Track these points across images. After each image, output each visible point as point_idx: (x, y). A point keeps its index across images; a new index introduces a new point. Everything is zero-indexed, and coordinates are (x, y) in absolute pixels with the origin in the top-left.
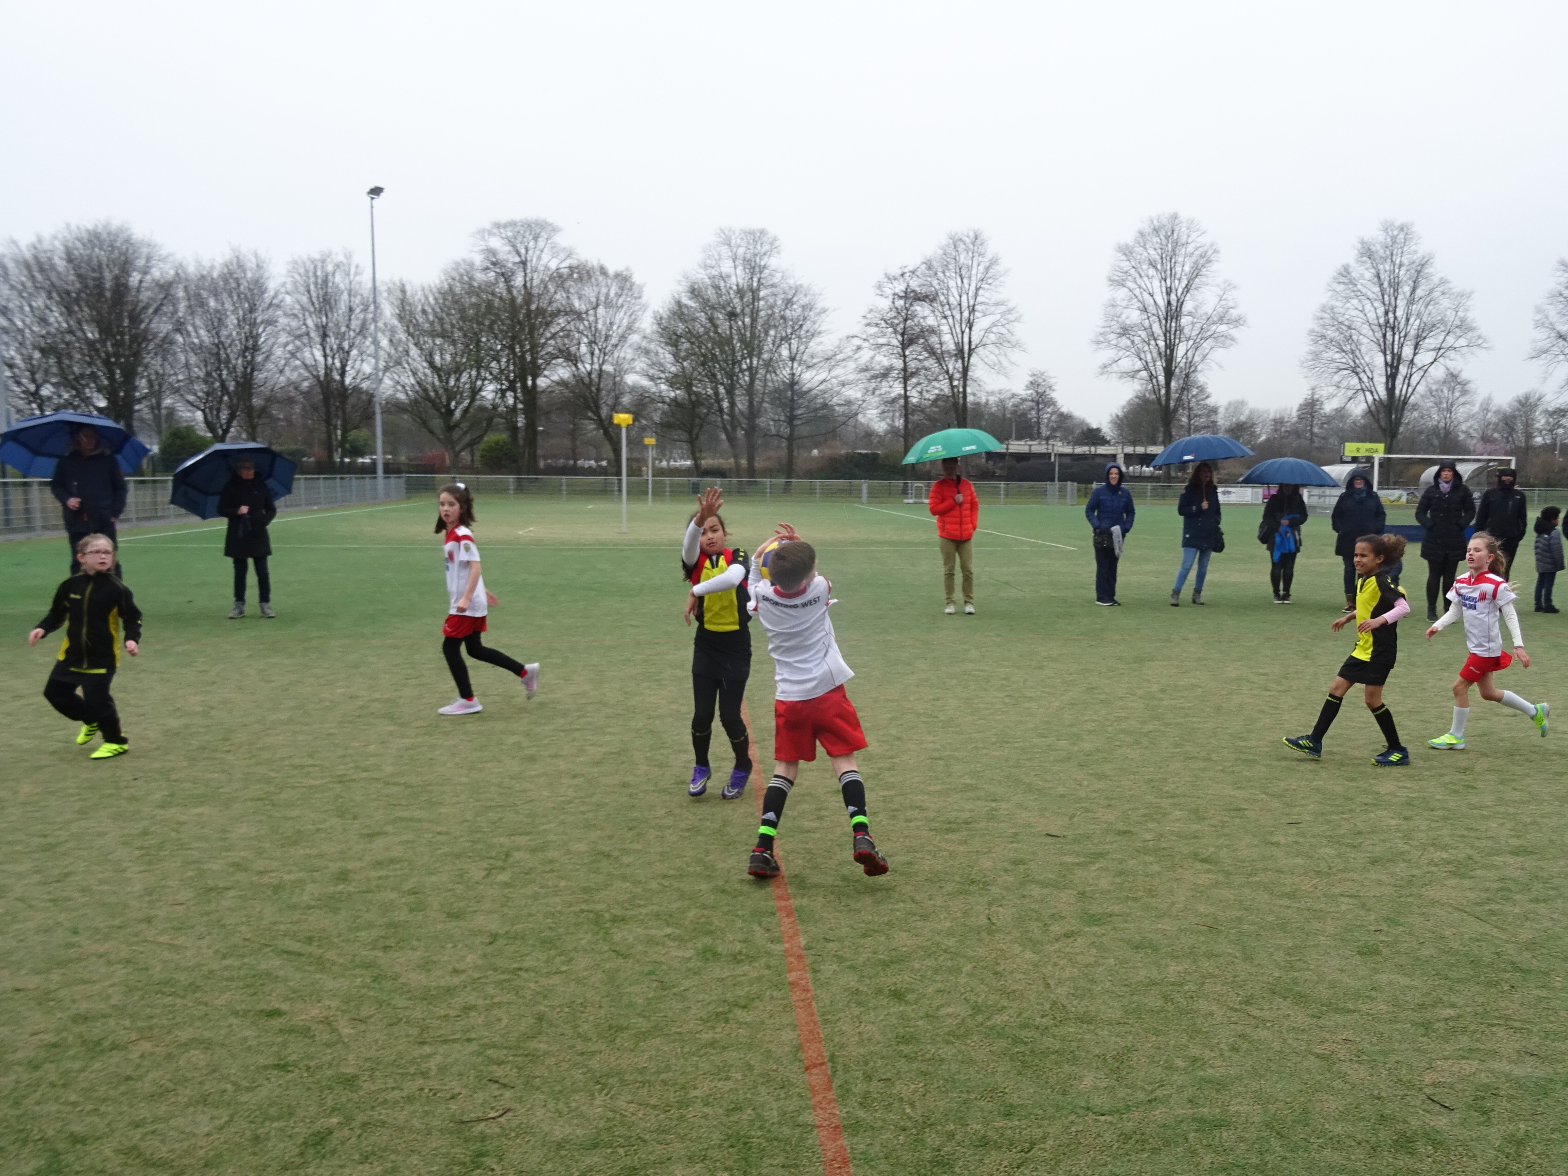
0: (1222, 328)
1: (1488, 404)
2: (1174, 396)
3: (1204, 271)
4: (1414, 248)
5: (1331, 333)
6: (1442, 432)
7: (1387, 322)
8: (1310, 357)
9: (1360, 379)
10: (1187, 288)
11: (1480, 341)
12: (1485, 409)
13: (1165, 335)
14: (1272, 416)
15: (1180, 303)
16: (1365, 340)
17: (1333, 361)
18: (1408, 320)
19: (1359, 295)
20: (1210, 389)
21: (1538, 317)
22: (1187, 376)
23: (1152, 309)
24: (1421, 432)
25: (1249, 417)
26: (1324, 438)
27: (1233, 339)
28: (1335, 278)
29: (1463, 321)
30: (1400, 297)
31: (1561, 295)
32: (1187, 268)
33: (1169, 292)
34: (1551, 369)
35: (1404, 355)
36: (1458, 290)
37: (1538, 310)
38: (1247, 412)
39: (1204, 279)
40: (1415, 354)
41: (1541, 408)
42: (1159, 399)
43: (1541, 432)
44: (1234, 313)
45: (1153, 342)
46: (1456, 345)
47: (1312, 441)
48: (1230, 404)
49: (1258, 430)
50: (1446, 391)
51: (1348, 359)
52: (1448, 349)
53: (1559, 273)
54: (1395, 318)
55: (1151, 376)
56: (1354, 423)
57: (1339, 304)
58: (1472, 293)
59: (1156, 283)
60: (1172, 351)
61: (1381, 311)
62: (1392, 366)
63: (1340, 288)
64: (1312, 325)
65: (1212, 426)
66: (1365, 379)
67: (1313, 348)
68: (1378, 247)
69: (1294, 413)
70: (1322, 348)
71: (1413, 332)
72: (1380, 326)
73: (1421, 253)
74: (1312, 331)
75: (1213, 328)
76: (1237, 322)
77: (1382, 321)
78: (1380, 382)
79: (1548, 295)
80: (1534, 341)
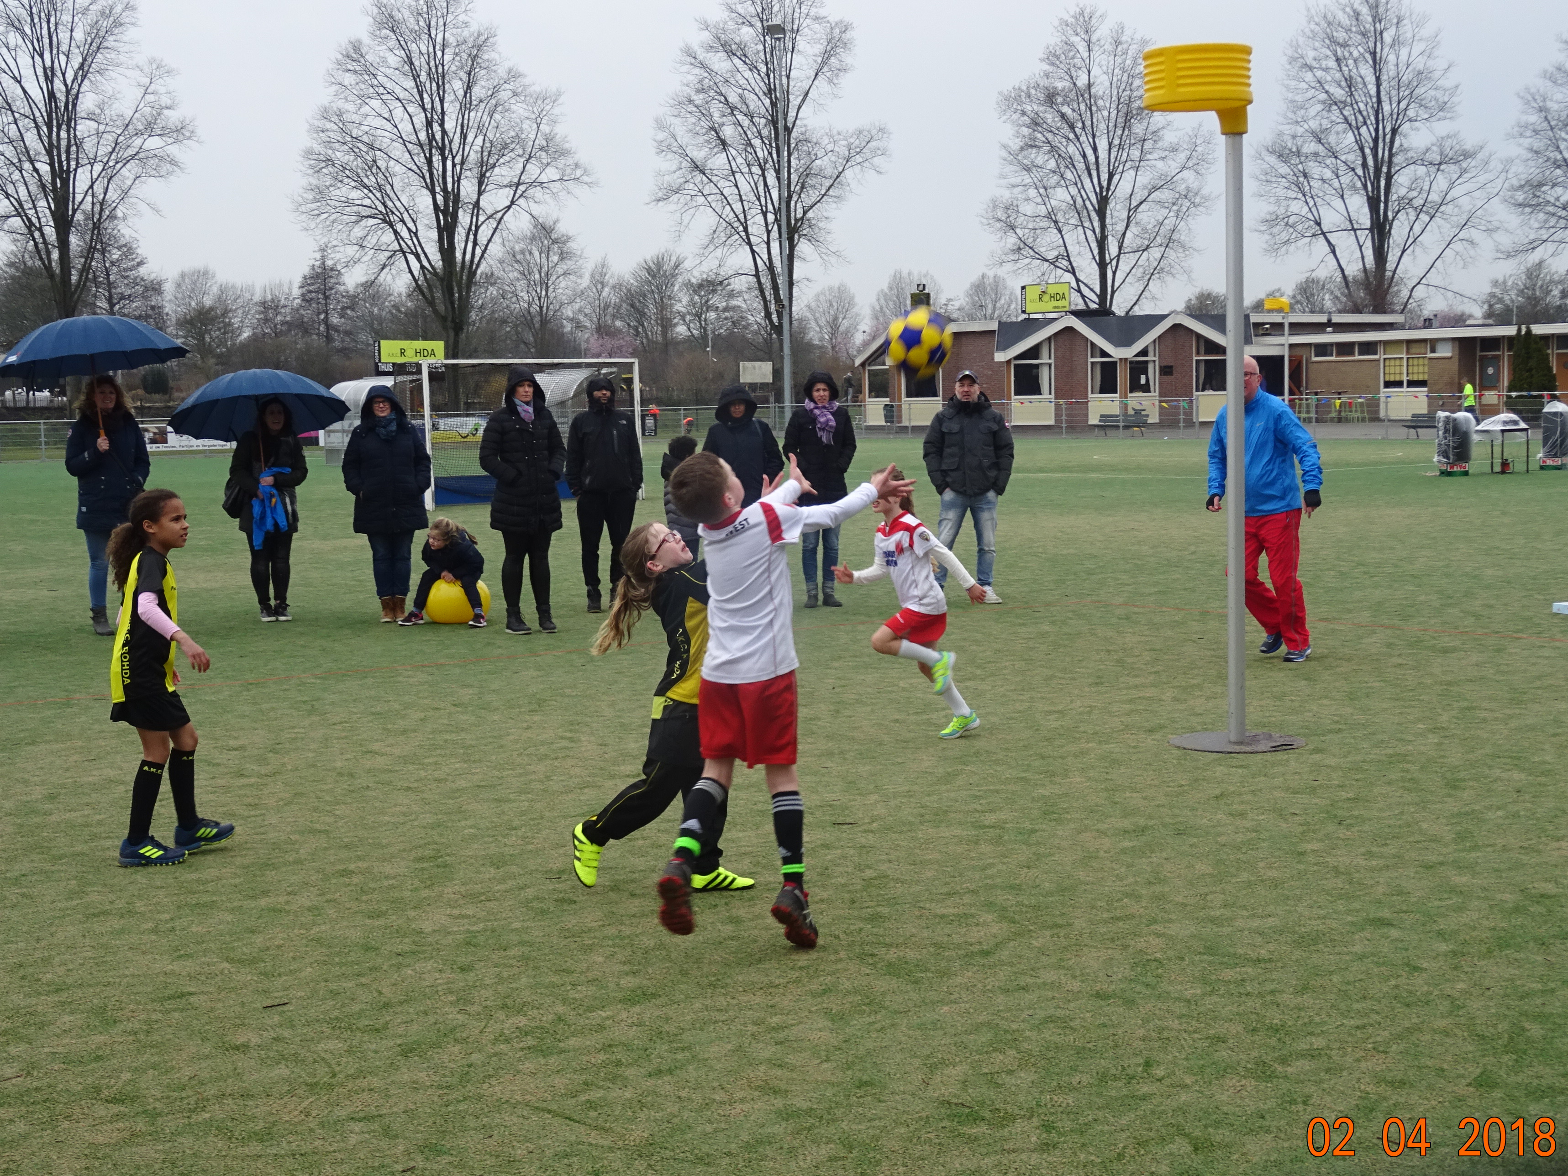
0: (153, 143)
1: (603, 275)
2: (78, 263)
3: (110, 42)
4: (462, 17)
5: (341, 156)
6: (537, 319)
7: (431, 138)
8: (310, 196)
9: (396, 232)
10: (83, 71)
11: (578, 173)
12: (599, 281)
13: (49, 153)
14: (257, 298)
15: (73, 99)
16: (398, 169)
17: (348, 202)
18: (464, 136)
19: (383, 93)
20: (143, 250)
21: (661, 136)
22: (97, 226)
23: (20, 105)
24: (504, 322)
25: (219, 299)
26: (348, 333)
27: (174, 163)
28: (339, 63)
29: (549, 139)
30: (448, 98)
31: (690, 101)
32: (79, 35)
33: (49, 77)
34: (686, 218)
35: (463, 193)
36: (537, 88)
37: (661, 125)
38: (215, 290)
39: (112, 55)
40: (480, 193)
41: (680, 279)
42: (48, 268)
43: (683, 318)
44: (172, 117)
45: (27, 165)
46: (543, 178)
47: (329, 338)
48: (183, 276)
49: (236, 321)
50: (536, 254)
51: (372, 200)
52: (531, 185)
53: (685, 68)
54: (444, 132)
55: (30, 225)
56: (396, 307)
57: (351, 107)
58: (559, 94)
59: (25, 60)
60: (65, 182)
61: (420, 119)
62: (445, 212)
63: (349, 79)
64: (306, 141)
65: (155, 314)
66: (405, 233)
67: (314, 181)
68: (406, 14)
69: (296, 292)
70: (328, 181)
71: (473, 157)
72: (421, 145)
73: (474, 27)
74: (308, 153)
75: (138, 142)
76: (179, 133)
77: (423, 136)
78: (429, 238)
79: (672, 102)
80: (659, 174)
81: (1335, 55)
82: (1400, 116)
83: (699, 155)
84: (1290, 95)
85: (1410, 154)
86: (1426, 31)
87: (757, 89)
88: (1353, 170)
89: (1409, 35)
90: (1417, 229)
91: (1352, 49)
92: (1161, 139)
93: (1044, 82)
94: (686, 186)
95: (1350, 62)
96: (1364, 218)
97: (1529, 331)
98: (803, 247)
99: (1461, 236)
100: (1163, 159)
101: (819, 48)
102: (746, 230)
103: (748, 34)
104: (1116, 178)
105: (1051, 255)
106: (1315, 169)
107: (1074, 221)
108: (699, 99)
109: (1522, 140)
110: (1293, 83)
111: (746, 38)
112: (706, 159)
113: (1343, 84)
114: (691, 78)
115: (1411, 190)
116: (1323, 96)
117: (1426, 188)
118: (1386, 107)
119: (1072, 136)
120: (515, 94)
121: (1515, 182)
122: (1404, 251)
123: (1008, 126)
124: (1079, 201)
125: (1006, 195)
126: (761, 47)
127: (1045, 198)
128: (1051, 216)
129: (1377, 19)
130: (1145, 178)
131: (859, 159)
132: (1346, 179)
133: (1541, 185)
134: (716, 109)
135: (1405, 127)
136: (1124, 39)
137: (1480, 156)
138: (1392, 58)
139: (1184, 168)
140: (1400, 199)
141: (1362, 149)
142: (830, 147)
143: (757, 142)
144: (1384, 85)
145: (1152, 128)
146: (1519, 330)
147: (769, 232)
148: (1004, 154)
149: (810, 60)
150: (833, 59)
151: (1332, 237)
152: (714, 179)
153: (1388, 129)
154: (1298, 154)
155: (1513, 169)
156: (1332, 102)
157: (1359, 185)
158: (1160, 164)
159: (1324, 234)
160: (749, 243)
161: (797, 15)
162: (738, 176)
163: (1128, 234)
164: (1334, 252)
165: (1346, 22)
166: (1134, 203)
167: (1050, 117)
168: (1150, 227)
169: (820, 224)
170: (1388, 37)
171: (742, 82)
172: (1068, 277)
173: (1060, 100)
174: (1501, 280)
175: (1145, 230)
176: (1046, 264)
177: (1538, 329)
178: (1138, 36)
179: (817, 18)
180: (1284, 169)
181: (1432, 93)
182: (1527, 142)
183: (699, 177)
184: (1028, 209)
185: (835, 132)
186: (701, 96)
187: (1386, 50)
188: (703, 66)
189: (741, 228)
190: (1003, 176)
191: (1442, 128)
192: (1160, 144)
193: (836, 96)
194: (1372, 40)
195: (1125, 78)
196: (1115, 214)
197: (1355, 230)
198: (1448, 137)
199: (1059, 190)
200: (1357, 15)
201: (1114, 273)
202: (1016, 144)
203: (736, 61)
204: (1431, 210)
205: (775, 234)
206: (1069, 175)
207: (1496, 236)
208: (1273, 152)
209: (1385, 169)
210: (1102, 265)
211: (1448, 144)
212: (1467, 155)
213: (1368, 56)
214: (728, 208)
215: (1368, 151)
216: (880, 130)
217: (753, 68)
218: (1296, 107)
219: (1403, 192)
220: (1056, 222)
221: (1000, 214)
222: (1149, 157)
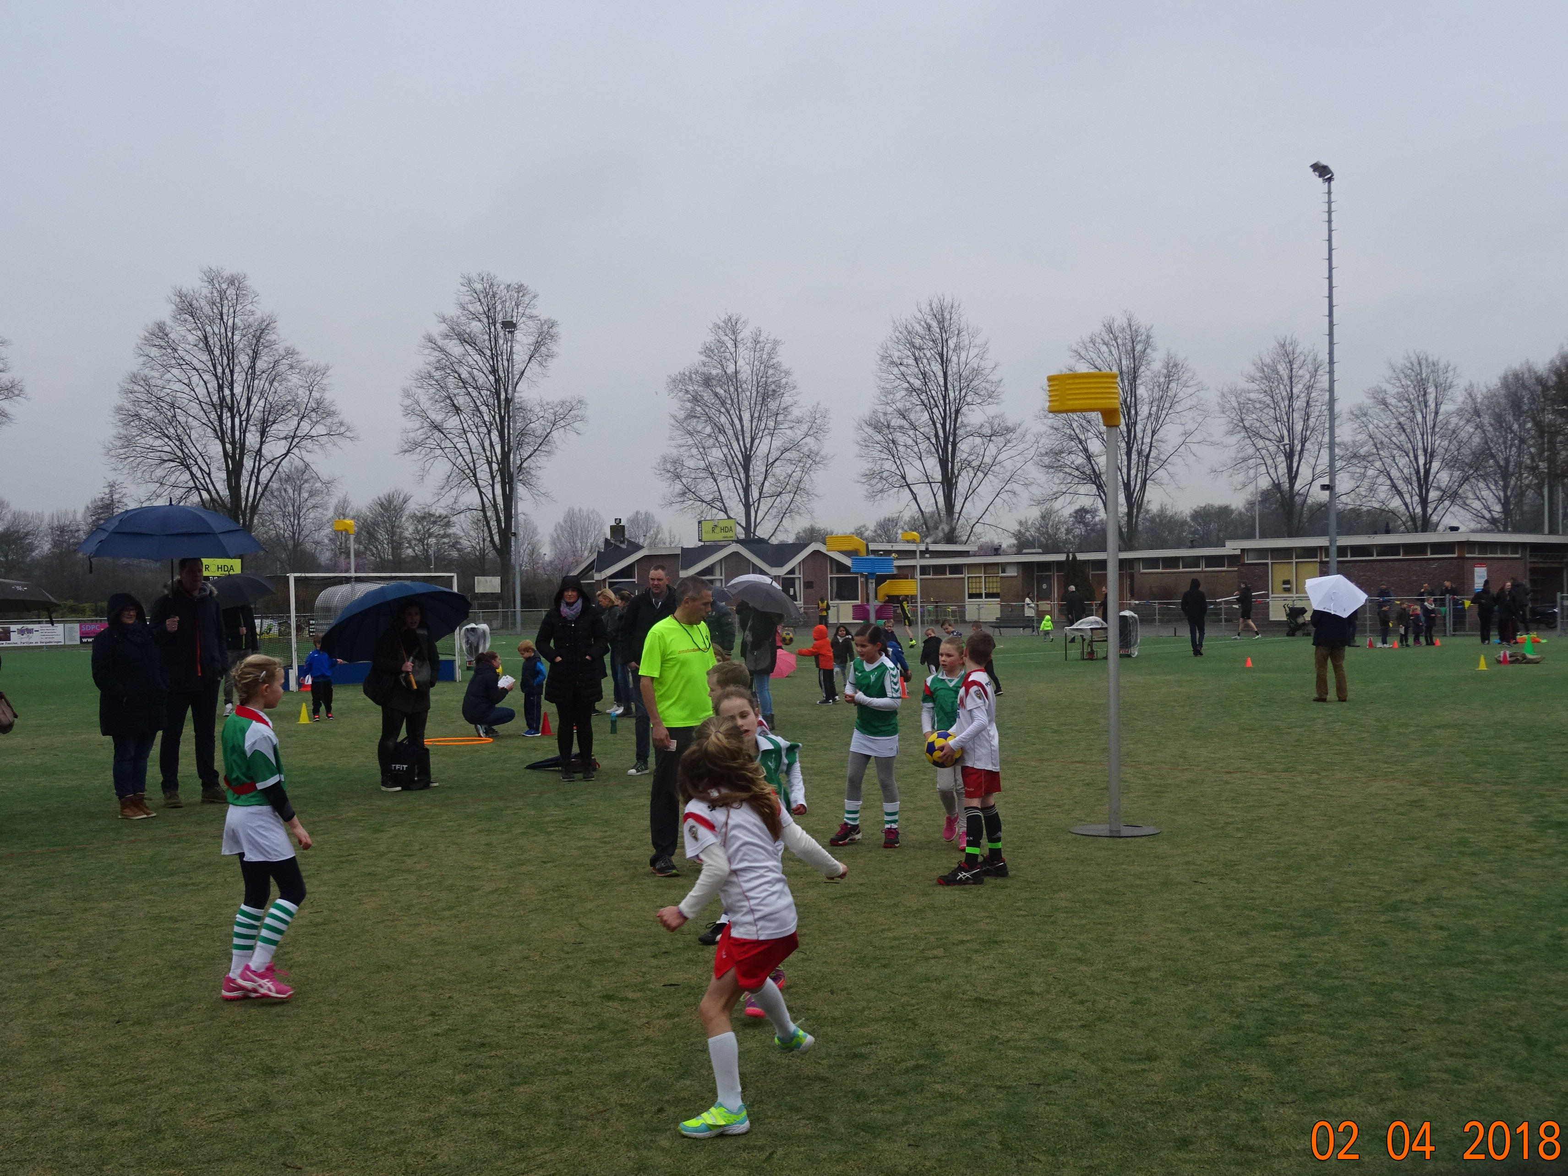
1: (344, 508)
4: (249, 307)
5: (147, 413)
7: (222, 399)
8: (118, 443)
9: (191, 473)
11: (343, 429)
12: (341, 512)
14: (45, 523)
16: (195, 423)
17: (152, 448)
18: (249, 400)
19: (181, 363)
21: (408, 402)
28: (146, 339)
29: (319, 403)
30: (237, 369)
31: (431, 376)
34: (428, 465)
35: (247, 443)
36: (309, 364)
37: (407, 394)
40: (262, 443)
43: (409, 542)
44: (3, 378)
46: (313, 433)
50: (290, 491)
51: (170, 446)
52: (303, 438)
53: (427, 351)
54: (233, 395)
57: (156, 374)
58: (327, 368)
61: (213, 385)
62: (233, 458)
63: (154, 352)
64: (119, 400)
66: (199, 474)
67: (123, 432)
68: (203, 303)
69: (82, 519)
70: (135, 431)
71: (257, 415)
72: (213, 405)
73: (258, 315)
74: (119, 409)
76: (9, 391)
77: (215, 398)
78: (220, 477)
79: (415, 376)
80: (405, 431)
81: (914, 355)
82: (961, 401)
83: (438, 417)
84: (882, 384)
85: (968, 429)
86: (979, 341)
87: (484, 369)
88: (929, 439)
89: (967, 342)
90: (975, 483)
91: (925, 351)
92: (790, 413)
93: (702, 369)
94: (428, 441)
95: (925, 361)
96: (937, 474)
97: (1074, 558)
98: (521, 490)
99: (1006, 488)
100: (791, 428)
101: (532, 339)
102: (475, 475)
103: (476, 327)
104: (757, 441)
105: (708, 498)
106: (901, 438)
107: (726, 472)
108: (437, 375)
109: (1046, 421)
110: (884, 375)
111: (475, 330)
112: (444, 420)
113: (921, 377)
114: (432, 359)
115: (970, 455)
116: (906, 385)
117: (982, 453)
118: (952, 395)
119: (723, 410)
120: (291, 367)
121: (1043, 451)
122: (966, 499)
123: (675, 400)
124: (729, 457)
125: (675, 452)
126: (487, 337)
127: (704, 455)
128: (708, 469)
129: (942, 329)
130: (777, 443)
131: (562, 423)
132: (924, 445)
133: (1061, 452)
134: (451, 382)
135: (965, 409)
136: (761, 339)
137: (1019, 431)
138: (955, 359)
139: (807, 435)
140: (963, 461)
141: (934, 423)
142: (541, 414)
143: (483, 408)
144: (949, 378)
145: (782, 406)
146: (1068, 557)
147: (493, 478)
148: (672, 421)
149: (525, 348)
150: (543, 348)
151: (915, 488)
152: (449, 436)
153: (953, 410)
154: (888, 427)
155: (1043, 441)
156: (912, 389)
157: (933, 450)
158: (789, 432)
159: (908, 485)
160: (477, 486)
161: (515, 314)
162: (469, 435)
163: (767, 484)
164: (915, 499)
165: (921, 331)
166: (771, 461)
167: (707, 395)
168: (782, 478)
169: (533, 472)
170: (952, 344)
171: (472, 362)
172: (722, 515)
173: (714, 383)
174: (1024, 520)
175: (778, 481)
176: (704, 504)
177: (1081, 557)
178: (771, 338)
179: (531, 317)
180: (879, 438)
181: (984, 384)
182: (1049, 422)
183: (437, 434)
184: (690, 463)
185: (545, 403)
186: (439, 373)
187: (950, 353)
188: (442, 350)
189: (471, 474)
190: (672, 438)
191: (991, 410)
192: (789, 417)
193: (545, 376)
194: (940, 345)
195: (762, 368)
196: (756, 468)
197: (930, 483)
198: (996, 417)
199: (714, 449)
200: (929, 328)
201: (756, 512)
202: (681, 415)
203: (468, 347)
204: (983, 469)
205: (498, 478)
206: (721, 438)
207: (1030, 488)
208: (870, 425)
209: (951, 439)
210: (747, 506)
211: (996, 421)
212: (1008, 430)
213: (937, 357)
214: (461, 458)
215: (939, 426)
216: (579, 402)
217: (481, 352)
218: (886, 392)
219: (965, 456)
220: (712, 474)
221: (669, 466)
222: (781, 426)
